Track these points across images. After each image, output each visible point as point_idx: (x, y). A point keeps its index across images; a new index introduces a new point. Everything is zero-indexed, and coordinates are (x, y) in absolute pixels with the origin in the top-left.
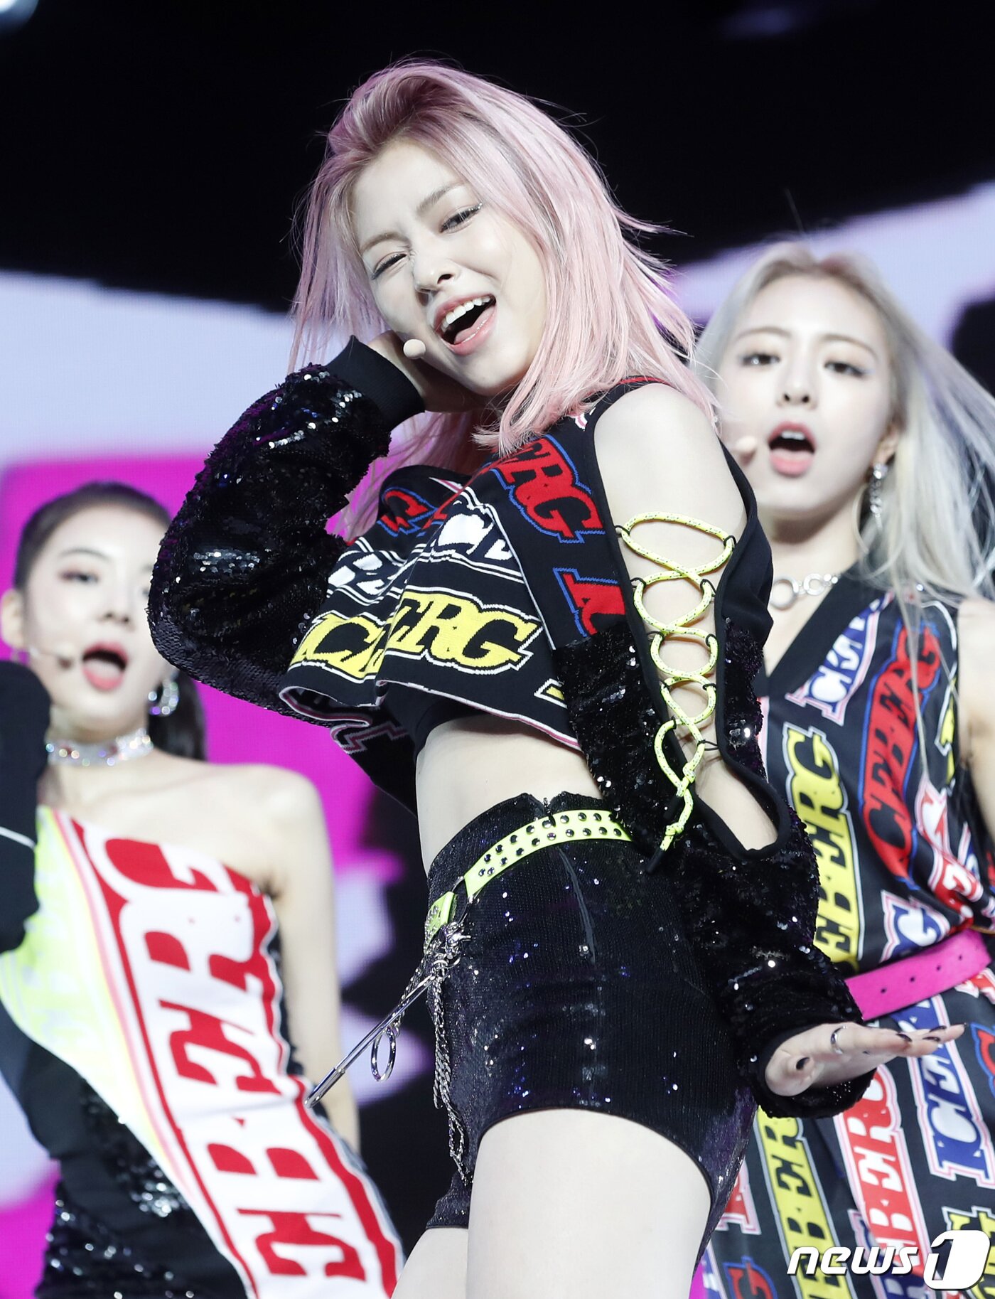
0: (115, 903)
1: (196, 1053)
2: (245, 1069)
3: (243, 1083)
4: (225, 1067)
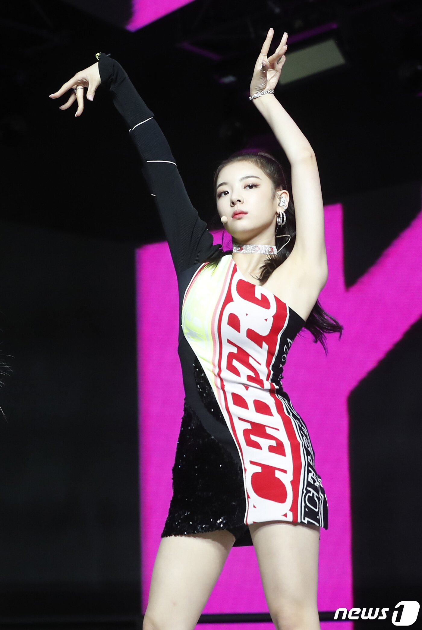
0: (229, 299)
1: (235, 363)
2: (252, 374)
3: (249, 378)
4: (244, 371)
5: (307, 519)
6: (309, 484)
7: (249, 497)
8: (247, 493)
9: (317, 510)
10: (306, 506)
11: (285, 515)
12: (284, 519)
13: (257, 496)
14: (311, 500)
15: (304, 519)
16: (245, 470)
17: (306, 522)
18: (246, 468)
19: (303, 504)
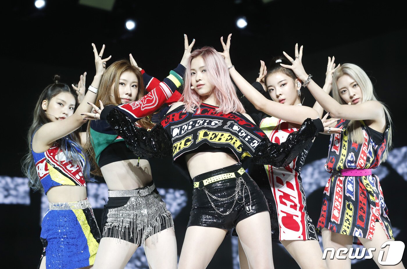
5: (310, 237)
6: (309, 222)
7: (280, 227)
8: (280, 225)
9: (314, 233)
10: (309, 232)
11: (300, 237)
12: (299, 239)
13: (285, 227)
14: (311, 228)
15: (309, 238)
16: (279, 215)
17: (310, 239)
18: (279, 214)
19: (308, 231)
